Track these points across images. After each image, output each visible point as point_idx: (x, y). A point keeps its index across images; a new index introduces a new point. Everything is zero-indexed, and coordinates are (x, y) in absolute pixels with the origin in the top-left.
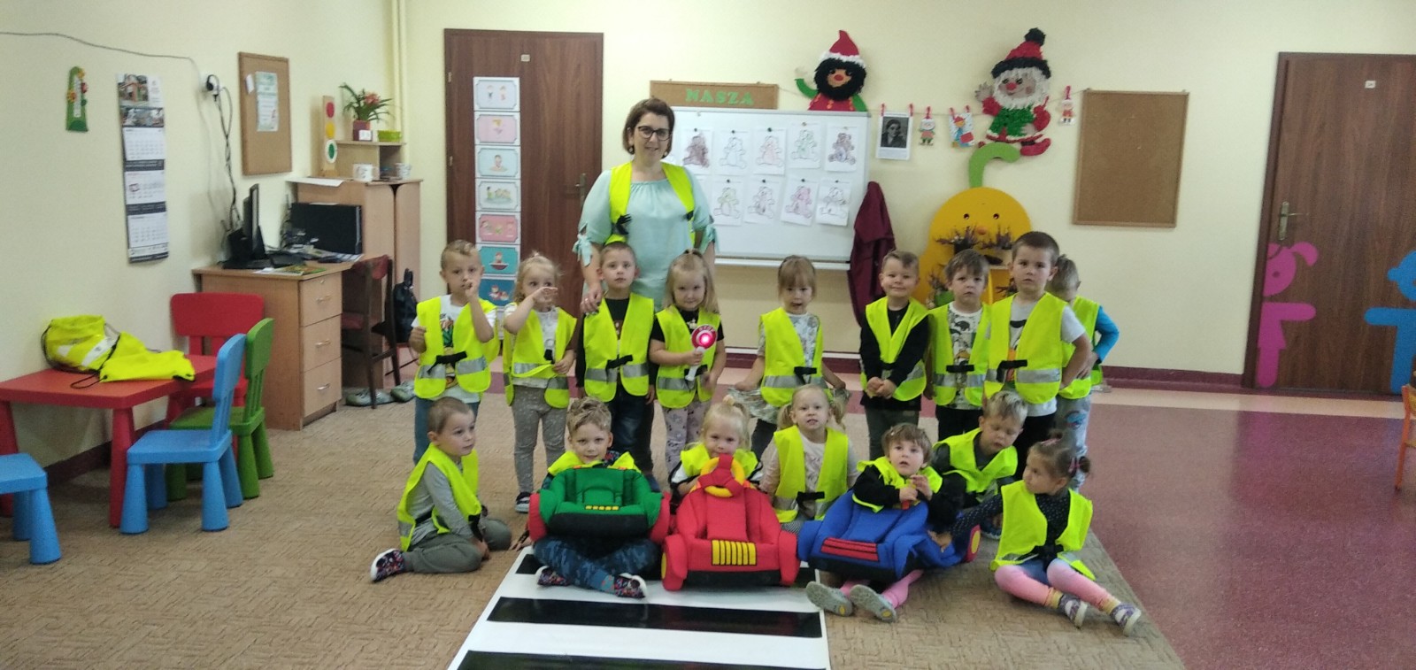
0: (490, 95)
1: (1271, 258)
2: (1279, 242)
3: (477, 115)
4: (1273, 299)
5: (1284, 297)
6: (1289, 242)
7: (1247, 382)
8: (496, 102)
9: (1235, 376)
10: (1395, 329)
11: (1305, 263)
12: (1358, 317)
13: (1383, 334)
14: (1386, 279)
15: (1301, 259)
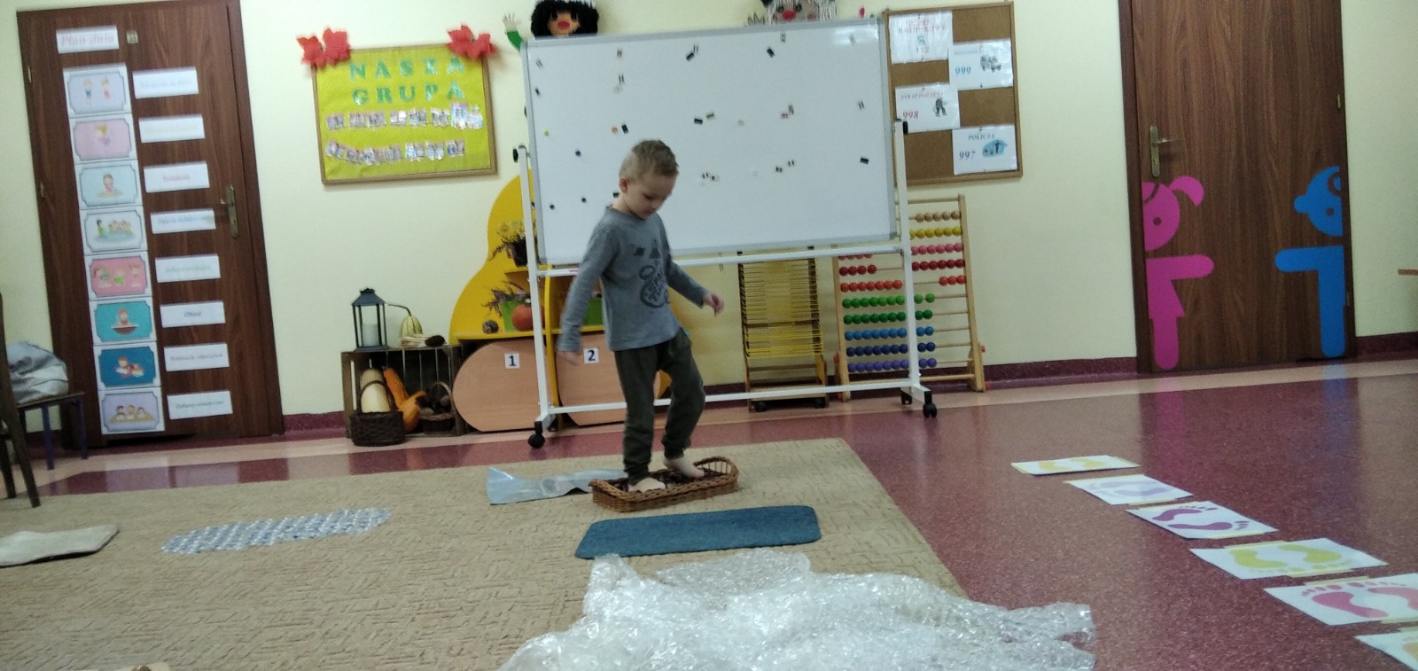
0: (88, 93)
1: (1147, 201)
2: (1153, 178)
3: (72, 123)
4: (1158, 253)
5: (1171, 249)
6: (1166, 178)
7: (1143, 365)
8: (98, 101)
9: (1129, 359)
10: (1315, 274)
11: (1191, 203)
12: (1265, 260)
13: (1301, 287)
14: (1294, 212)
15: (1182, 198)
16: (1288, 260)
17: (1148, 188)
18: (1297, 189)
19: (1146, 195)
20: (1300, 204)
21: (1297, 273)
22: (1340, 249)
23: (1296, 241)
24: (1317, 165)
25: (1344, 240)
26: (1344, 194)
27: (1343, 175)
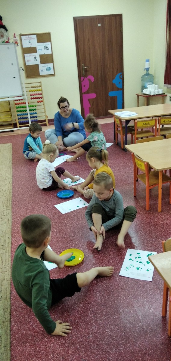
4: (85, 93)
5: (87, 92)
10: (117, 96)
11: (91, 82)
12: (107, 94)
13: (114, 99)
14: (112, 84)
15: (89, 80)
16: (111, 94)
17: (82, 78)
19: (82, 80)
20: (114, 81)
21: (113, 97)
22: (121, 91)
23: (113, 90)
24: (117, 73)
25: (123, 89)
26: (123, 79)
27: (123, 74)
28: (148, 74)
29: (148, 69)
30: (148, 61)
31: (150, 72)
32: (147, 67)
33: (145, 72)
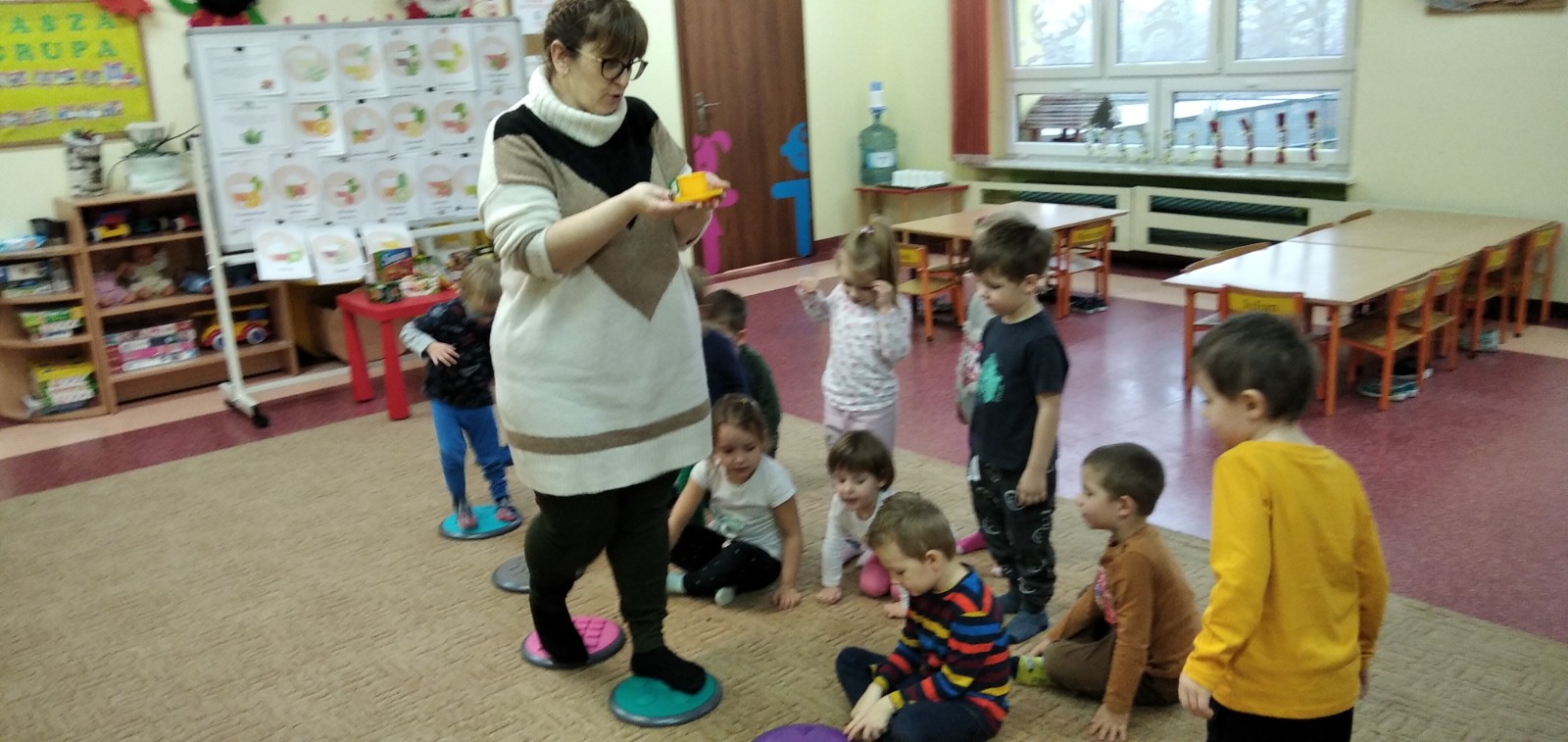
1: (697, 150)
2: (700, 133)
6: (707, 133)
10: (793, 199)
11: (723, 151)
12: (766, 194)
13: (786, 205)
14: (781, 157)
15: (718, 147)
16: (780, 190)
17: (697, 139)
18: (783, 141)
19: (696, 144)
20: (785, 150)
21: (783, 200)
22: (806, 180)
23: (783, 179)
24: (794, 122)
25: (807, 175)
26: (806, 141)
27: (806, 128)
28: (876, 127)
29: (878, 113)
30: (877, 86)
31: (885, 119)
32: (878, 105)
33: (869, 121)
